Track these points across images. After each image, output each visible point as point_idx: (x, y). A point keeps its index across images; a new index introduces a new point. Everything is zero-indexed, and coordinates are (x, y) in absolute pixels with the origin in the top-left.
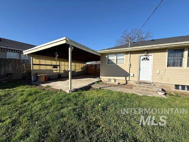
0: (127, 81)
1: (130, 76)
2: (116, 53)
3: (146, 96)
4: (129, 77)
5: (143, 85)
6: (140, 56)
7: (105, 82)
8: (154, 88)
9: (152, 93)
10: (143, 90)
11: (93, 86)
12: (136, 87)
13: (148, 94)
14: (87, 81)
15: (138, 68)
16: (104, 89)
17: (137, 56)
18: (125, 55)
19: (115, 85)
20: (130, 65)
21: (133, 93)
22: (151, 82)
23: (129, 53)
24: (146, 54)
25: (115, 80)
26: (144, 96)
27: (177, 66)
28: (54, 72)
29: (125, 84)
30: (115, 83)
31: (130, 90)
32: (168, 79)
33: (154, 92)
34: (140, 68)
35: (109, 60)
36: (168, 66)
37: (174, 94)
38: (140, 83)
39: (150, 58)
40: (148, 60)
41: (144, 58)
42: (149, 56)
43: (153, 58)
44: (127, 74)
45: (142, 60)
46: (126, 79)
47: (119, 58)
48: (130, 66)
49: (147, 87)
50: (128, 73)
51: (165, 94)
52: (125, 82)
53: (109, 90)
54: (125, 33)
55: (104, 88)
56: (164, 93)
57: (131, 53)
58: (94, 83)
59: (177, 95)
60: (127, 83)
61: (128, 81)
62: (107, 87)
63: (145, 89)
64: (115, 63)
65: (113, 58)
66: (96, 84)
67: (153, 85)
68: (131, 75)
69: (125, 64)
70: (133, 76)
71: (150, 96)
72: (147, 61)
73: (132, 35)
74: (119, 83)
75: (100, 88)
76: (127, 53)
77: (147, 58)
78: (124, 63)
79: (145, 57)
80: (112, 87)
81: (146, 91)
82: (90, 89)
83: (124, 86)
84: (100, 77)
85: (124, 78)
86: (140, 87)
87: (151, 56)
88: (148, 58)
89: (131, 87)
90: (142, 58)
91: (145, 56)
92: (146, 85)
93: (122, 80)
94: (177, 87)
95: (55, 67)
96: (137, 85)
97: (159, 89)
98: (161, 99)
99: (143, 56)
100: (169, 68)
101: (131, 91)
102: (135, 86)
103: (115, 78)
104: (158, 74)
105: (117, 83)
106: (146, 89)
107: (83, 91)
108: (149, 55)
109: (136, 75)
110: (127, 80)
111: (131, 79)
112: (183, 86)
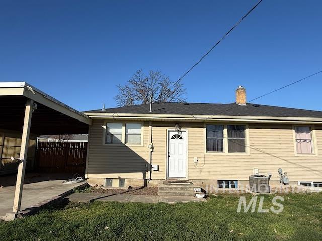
0: (146, 180)
1: (153, 169)
2: (124, 122)
3: (181, 203)
4: (149, 172)
5: (175, 186)
6: (169, 131)
7: (97, 188)
8: (192, 189)
9: (189, 197)
10: (176, 194)
11: (71, 198)
12: (163, 190)
13: (183, 200)
14: (50, 188)
15: (165, 154)
16: (102, 203)
17: (163, 130)
18: (143, 127)
19: (123, 190)
20: (153, 147)
21: (160, 201)
22: (187, 179)
23: (151, 123)
24: (178, 128)
25: (122, 181)
26: (178, 204)
29: (143, 188)
30: (122, 188)
31: (154, 197)
32: (209, 172)
33: (191, 195)
34: (169, 153)
35: (109, 135)
36: (208, 150)
37: (216, 196)
38: (169, 182)
39: (183, 135)
40: (181, 138)
41: (175, 136)
42: (181, 131)
43: (187, 135)
44: (147, 165)
45: (172, 138)
46: (145, 176)
47: (130, 131)
48: (152, 150)
49: (182, 189)
50: (148, 163)
51: (206, 197)
52: (142, 184)
53: (114, 202)
54: (138, 75)
55: (100, 200)
56: (203, 196)
57: (154, 124)
58: (71, 192)
59: (220, 196)
60: (146, 185)
61: (148, 181)
62: (107, 198)
63: (177, 192)
64: (123, 141)
65: (118, 132)
66: (77, 194)
67: (189, 184)
68: (155, 166)
69: (142, 145)
70: (158, 170)
71: (185, 202)
72: (179, 140)
73: (150, 83)
74: (130, 187)
75: (92, 201)
76: (146, 123)
77: (179, 136)
78: (140, 143)
79: (176, 133)
80: (119, 196)
81: (179, 195)
82: (68, 206)
83: (142, 190)
84: (86, 175)
85: (140, 175)
86: (171, 189)
87: (186, 132)
88: (181, 135)
89: (155, 191)
90: (172, 134)
91: (176, 131)
92: (179, 186)
93: (134, 178)
94: (220, 183)
96: (165, 186)
97: (198, 189)
98: (200, 205)
99: (173, 131)
100: (210, 153)
101: (156, 199)
102: (161, 189)
103: (123, 175)
104: (195, 164)
105: (126, 187)
106: (180, 192)
107: (52, 212)
108: (182, 129)
109: (163, 168)
110: (147, 178)
111: (155, 175)
112: (227, 182)
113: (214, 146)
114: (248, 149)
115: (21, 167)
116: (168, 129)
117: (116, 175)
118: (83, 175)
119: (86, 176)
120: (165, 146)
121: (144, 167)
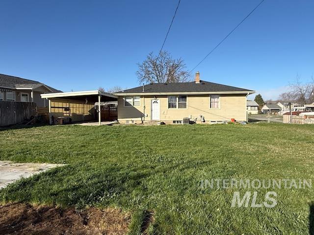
2: (132, 97)
4: (144, 117)
7: (123, 124)
15: (150, 110)
17: (149, 99)
18: (140, 98)
20: (145, 107)
24: (155, 98)
25: (133, 121)
27: (173, 107)
28: (65, 115)
30: (133, 124)
32: (169, 117)
34: (152, 109)
35: (126, 102)
36: (169, 107)
45: (153, 103)
46: (142, 119)
47: (135, 100)
50: (143, 114)
52: (141, 122)
57: (145, 97)
60: (142, 123)
61: (143, 121)
64: (132, 105)
65: (130, 101)
68: (146, 115)
72: (156, 104)
74: (136, 123)
76: (142, 96)
77: (156, 102)
78: (139, 105)
85: (140, 119)
87: (159, 100)
90: (153, 101)
91: (155, 100)
93: (138, 120)
94: (174, 122)
95: (67, 109)
99: (153, 100)
100: (170, 109)
103: (133, 119)
104: (163, 114)
108: (157, 99)
109: (149, 115)
111: (146, 119)
112: (178, 121)
113: (171, 106)
114: (187, 107)
115: (100, 113)
116: (151, 99)
117: (130, 119)
118: (117, 119)
119: (118, 120)
120: (150, 106)
121: (141, 115)
